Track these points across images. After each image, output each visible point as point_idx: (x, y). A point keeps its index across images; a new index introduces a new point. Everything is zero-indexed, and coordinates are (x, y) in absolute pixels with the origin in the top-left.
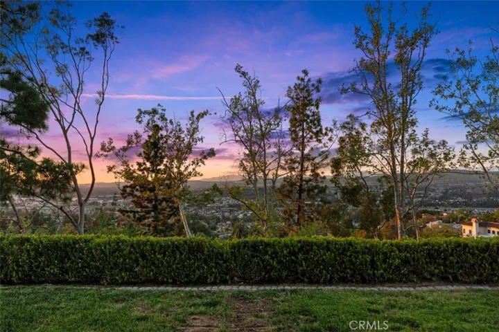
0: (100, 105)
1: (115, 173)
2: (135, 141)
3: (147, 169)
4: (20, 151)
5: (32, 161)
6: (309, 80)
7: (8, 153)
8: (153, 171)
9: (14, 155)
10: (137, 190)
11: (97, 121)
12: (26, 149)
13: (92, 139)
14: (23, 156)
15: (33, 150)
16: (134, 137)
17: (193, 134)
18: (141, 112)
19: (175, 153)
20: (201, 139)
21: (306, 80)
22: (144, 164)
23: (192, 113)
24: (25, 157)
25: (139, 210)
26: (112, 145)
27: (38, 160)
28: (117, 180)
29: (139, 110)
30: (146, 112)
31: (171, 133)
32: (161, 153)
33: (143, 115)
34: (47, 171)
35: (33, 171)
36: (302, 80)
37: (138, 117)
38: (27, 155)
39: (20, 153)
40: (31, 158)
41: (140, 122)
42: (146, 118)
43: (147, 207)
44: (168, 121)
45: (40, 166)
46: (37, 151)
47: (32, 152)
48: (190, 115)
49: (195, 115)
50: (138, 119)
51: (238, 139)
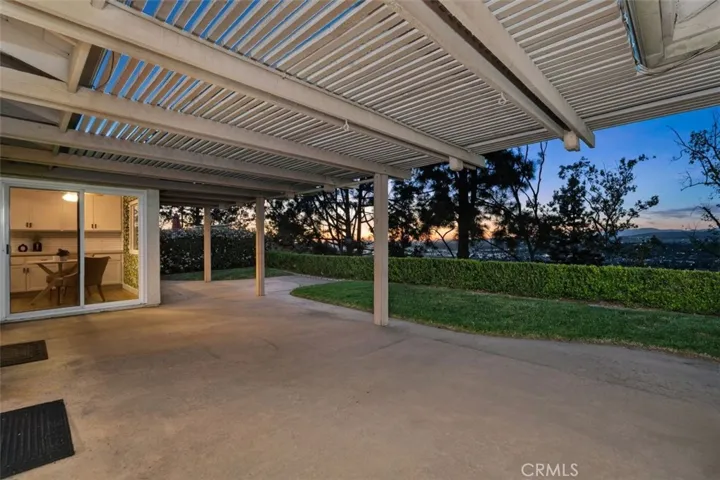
17: (625, 183)
18: (563, 168)
19: (602, 204)
20: (634, 189)
23: (623, 161)
29: (561, 166)
30: (569, 167)
32: (578, 207)
33: (565, 171)
37: (561, 173)
41: (563, 178)
42: (569, 174)
44: (599, 172)
48: (621, 164)
49: (626, 162)
50: (561, 175)
51: (711, 181)
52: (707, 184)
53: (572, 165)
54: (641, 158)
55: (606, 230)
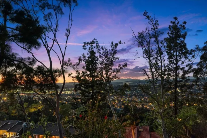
0: (68, 37)
1: (72, 77)
2: (83, 59)
3: (88, 75)
4: (23, 61)
5: (30, 68)
6: (178, 23)
7: (16, 62)
8: (91, 76)
9: (20, 63)
10: (83, 87)
11: (66, 46)
12: (27, 60)
13: (63, 57)
14: (25, 64)
15: (31, 60)
16: (82, 57)
17: (114, 55)
18: (85, 43)
19: (104, 66)
20: (118, 58)
21: (176, 23)
22: (86, 72)
23: (112, 43)
24: (26, 65)
25: (83, 98)
26: (70, 62)
27: (35, 67)
28: (74, 81)
30: (88, 43)
31: (102, 54)
32: (95, 66)
33: (86, 45)
34: (41, 74)
35: (32, 74)
36: (174, 23)
37: (84, 46)
38: (27, 64)
39: (23, 63)
40: (30, 66)
41: (85, 49)
42: (88, 46)
43: (88, 96)
44: (101, 48)
45: (36, 71)
46: (34, 61)
47: (31, 62)
48: (111, 45)
49: (114, 44)
50: (84, 47)
51: (146, 56)
52: (144, 57)
53: (90, 42)
54: (120, 42)
55: (106, 80)
